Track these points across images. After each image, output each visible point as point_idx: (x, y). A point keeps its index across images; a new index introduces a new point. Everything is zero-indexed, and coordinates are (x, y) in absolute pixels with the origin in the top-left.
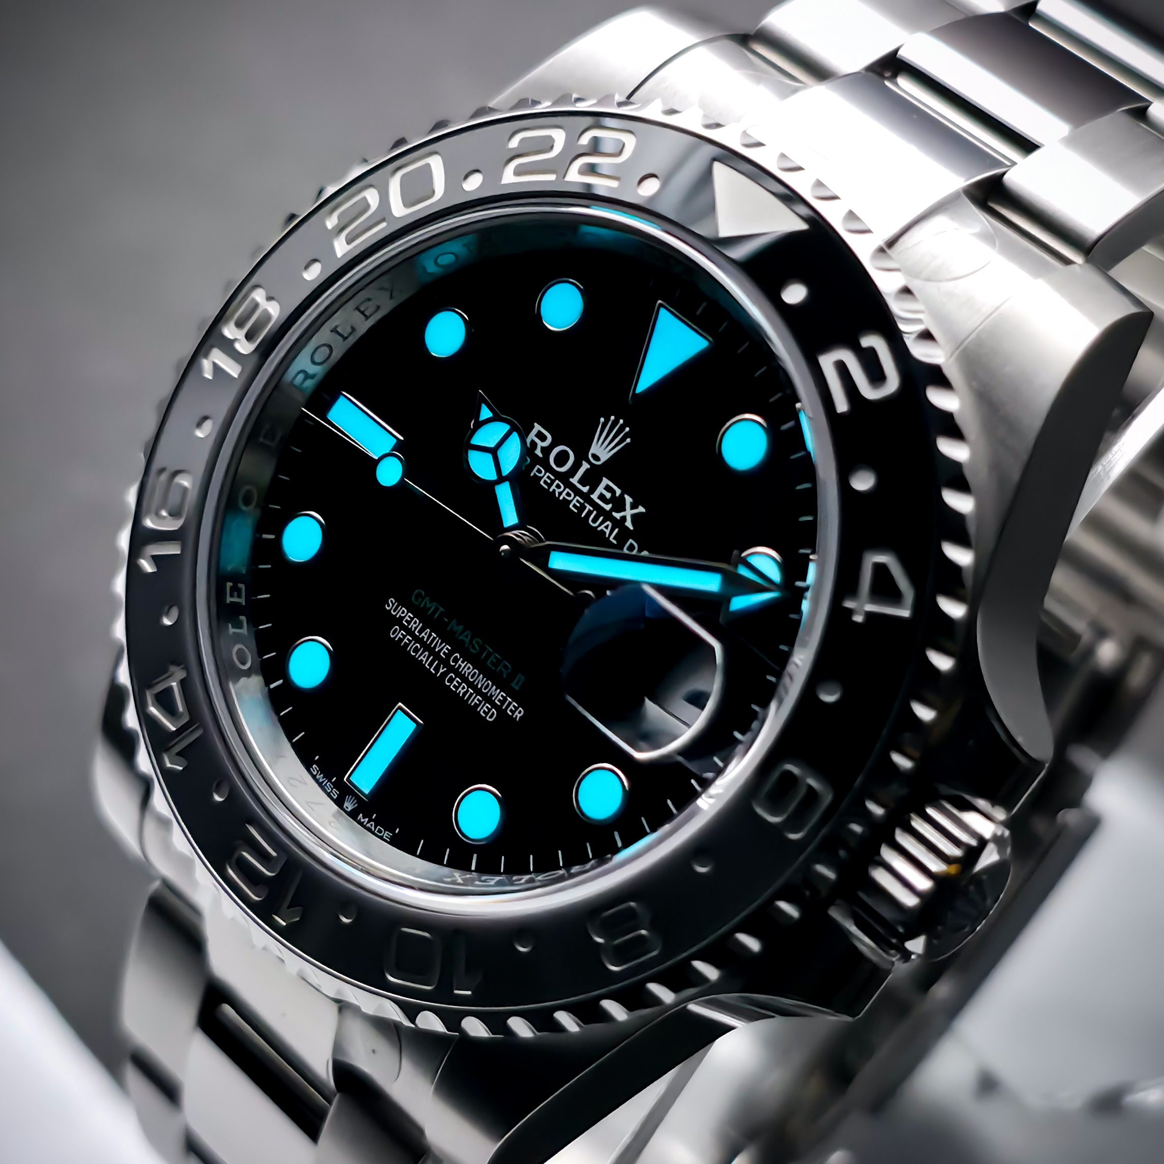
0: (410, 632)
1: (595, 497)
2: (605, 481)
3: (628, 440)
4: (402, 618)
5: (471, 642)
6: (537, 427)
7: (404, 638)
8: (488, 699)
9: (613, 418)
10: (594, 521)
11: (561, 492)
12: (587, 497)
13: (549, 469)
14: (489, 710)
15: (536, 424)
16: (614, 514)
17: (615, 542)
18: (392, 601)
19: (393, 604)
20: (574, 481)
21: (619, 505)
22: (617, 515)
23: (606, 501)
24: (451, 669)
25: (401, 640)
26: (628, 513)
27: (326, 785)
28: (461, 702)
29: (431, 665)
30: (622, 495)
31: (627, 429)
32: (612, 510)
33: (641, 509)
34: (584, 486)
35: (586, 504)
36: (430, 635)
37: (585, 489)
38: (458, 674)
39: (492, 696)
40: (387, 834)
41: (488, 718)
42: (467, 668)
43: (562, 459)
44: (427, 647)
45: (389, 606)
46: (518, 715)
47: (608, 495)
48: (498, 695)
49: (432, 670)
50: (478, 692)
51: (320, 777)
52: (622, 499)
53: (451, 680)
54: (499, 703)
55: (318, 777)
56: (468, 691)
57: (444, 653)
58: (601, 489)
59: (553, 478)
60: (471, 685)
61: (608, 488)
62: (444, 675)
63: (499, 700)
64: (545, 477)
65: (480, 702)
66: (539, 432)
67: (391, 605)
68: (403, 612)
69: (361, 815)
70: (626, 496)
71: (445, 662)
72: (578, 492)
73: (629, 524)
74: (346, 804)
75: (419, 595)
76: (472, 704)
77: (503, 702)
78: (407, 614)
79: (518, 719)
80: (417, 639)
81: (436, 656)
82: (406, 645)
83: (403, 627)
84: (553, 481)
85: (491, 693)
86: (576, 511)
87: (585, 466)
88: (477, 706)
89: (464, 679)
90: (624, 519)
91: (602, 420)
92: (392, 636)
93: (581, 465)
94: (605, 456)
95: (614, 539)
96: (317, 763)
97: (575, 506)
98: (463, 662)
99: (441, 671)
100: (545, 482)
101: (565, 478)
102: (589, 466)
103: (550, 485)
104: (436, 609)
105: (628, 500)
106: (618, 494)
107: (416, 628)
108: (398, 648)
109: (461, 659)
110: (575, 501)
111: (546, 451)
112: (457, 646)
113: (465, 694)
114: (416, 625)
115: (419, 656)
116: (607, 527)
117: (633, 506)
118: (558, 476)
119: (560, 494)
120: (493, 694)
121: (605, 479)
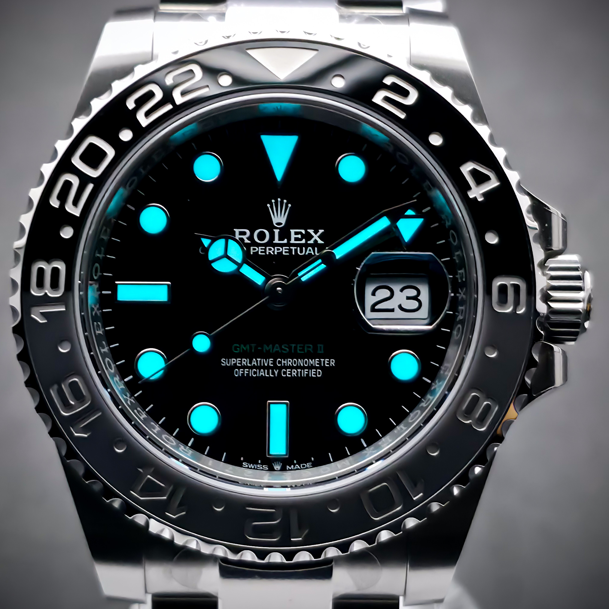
0: (244, 367)
1: (293, 241)
2: (293, 231)
3: (290, 205)
4: (235, 364)
5: (281, 349)
6: (236, 231)
7: (244, 372)
8: (311, 367)
9: (273, 201)
10: (301, 252)
12: (289, 244)
13: (258, 245)
14: (316, 372)
15: (234, 230)
16: (309, 242)
18: (224, 360)
19: (225, 361)
21: (308, 237)
22: (311, 242)
23: (300, 240)
24: (280, 368)
25: (243, 374)
26: (316, 237)
27: (257, 467)
28: (298, 379)
29: (268, 374)
30: (306, 231)
31: (285, 201)
32: (306, 241)
33: (321, 231)
34: (283, 240)
35: (291, 248)
36: (257, 361)
37: (285, 241)
38: (286, 368)
39: (312, 365)
40: (308, 465)
41: (318, 376)
42: (289, 362)
43: (262, 236)
44: (259, 368)
45: (223, 363)
46: (333, 363)
47: (299, 236)
48: (315, 362)
49: (271, 375)
50: (303, 368)
51: (252, 466)
52: (307, 232)
53: (285, 373)
55: (250, 467)
56: (297, 372)
57: (271, 364)
58: (293, 236)
59: (264, 248)
60: (297, 368)
61: (296, 233)
62: (279, 373)
63: (317, 364)
64: (259, 250)
65: (308, 372)
66: (240, 232)
68: (233, 361)
69: (287, 466)
70: (308, 230)
71: (275, 367)
72: (282, 245)
73: (320, 242)
74: (276, 467)
75: (236, 348)
76: (305, 376)
77: (320, 363)
78: (236, 360)
79: (334, 365)
80: (251, 368)
81: (268, 368)
82: (248, 374)
83: (239, 368)
84: (265, 249)
85: (310, 363)
86: (288, 254)
87: (277, 231)
88: (308, 375)
89: (292, 368)
90: (316, 241)
91: (268, 205)
92: (236, 376)
93: (274, 232)
94: (283, 220)
95: (318, 253)
96: (244, 461)
97: (286, 252)
98: (284, 361)
99: (276, 373)
100: (261, 252)
101: (271, 243)
102: (279, 230)
103: (265, 252)
104: (251, 347)
105: (311, 231)
106: (304, 233)
107: (247, 363)
108: (245, 379)
109: (283, 360)
110: (284, 250)
111: (251, 238)
112: (275, 356)
113: (297, 374)
114: (245, 362)
115: (259, 374)
116: (310, 250)
117: (316, 233)
118: (265, 245)
119: (274, 252)
120: (312, 363)
121: (291, 231)
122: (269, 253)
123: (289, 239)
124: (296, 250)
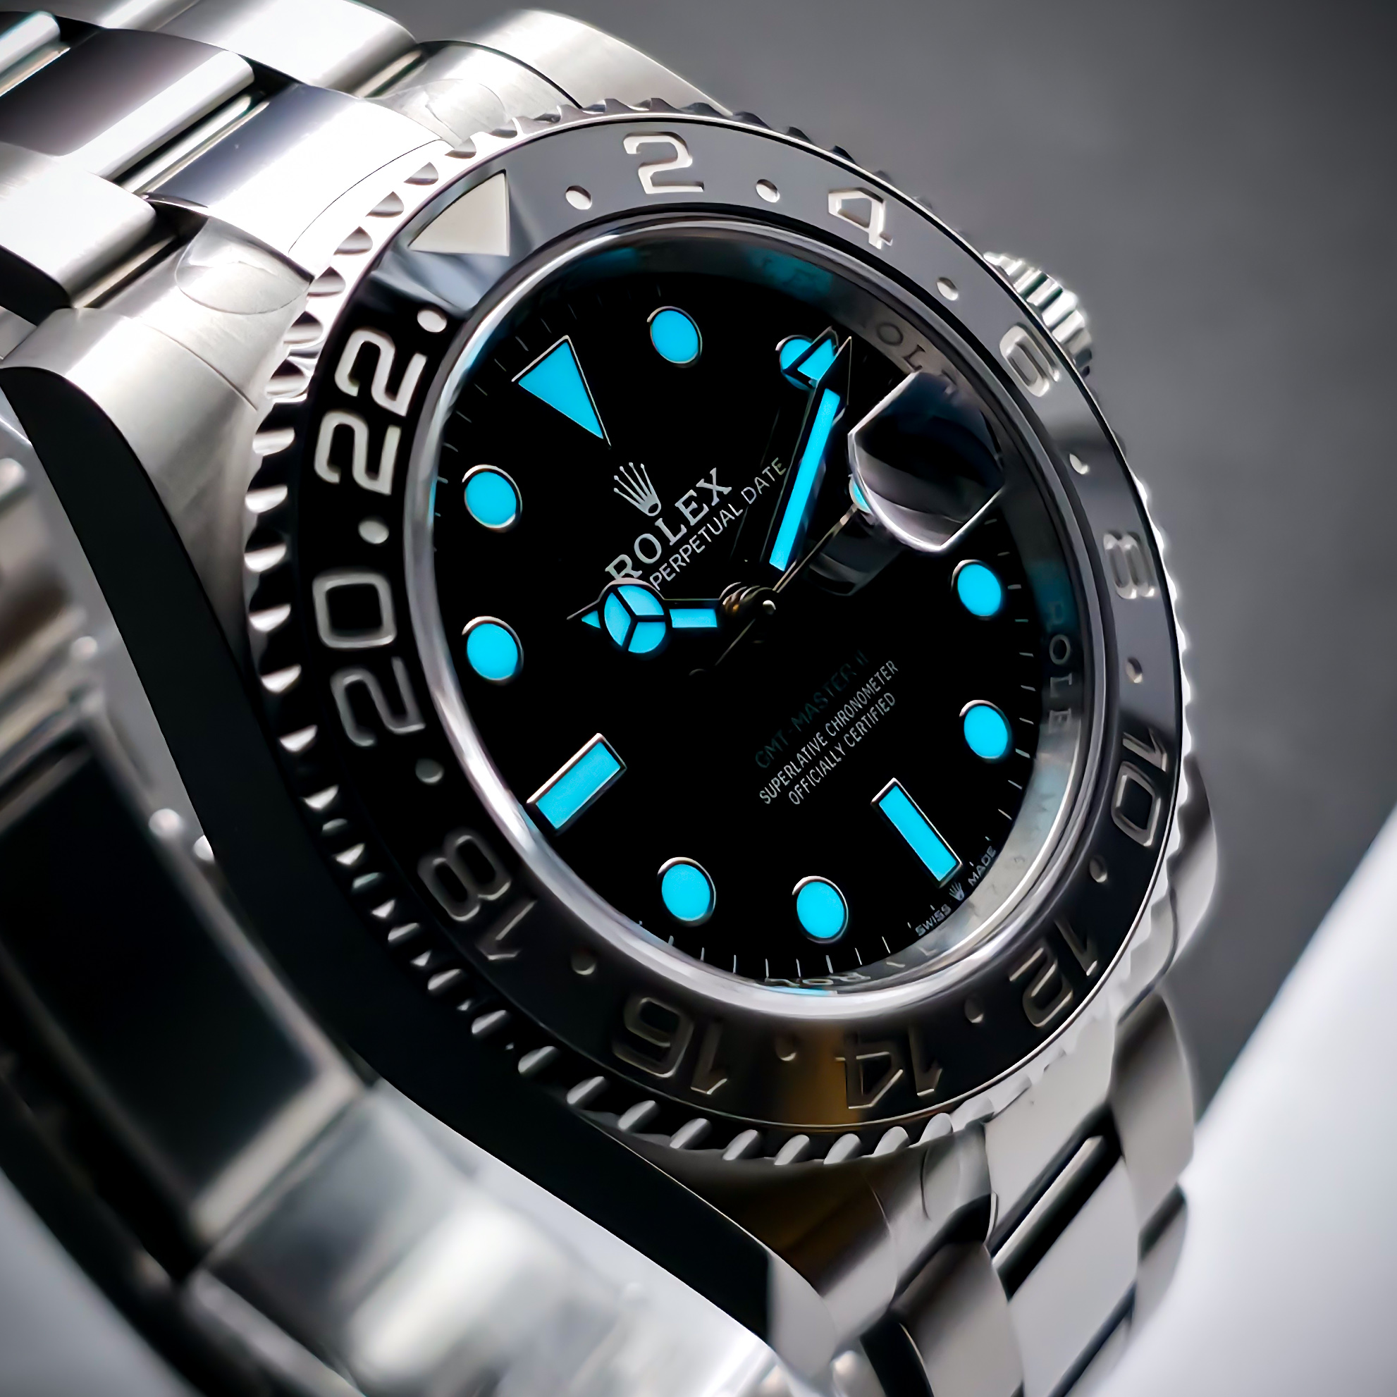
0: (796, 780)
1: (693, 521)
2: (679, 504)
3: (642, 466)
4: (782, 785)
5: (817, 706)
6: (610, 569)
7: (803, 788)
8: (873, 700)
10: (717, 528)
11: (681, 559)
12: (692, 530)
13: (655, 567)
14: (884, 700)
15: (607, 569)
16: (713, 504)
17: (741, 511)
18: (763, 795)
19: (767, 794)
20: (673, 540)
21: (705, 496)
22: (716, 500)
23: (700, 509)
24: (839, 738)
25: (804, 792)
26: (715, 488)
27: (936, 919)
28: (873, 732)
29: (833, 761)
30: (696, 490)
31: (631, 464)
32: (709, 506)
33: (713, 472)
34: (680, 530)
35: (699, 533)
36: (803, 754)
37: (684, 530)
38: (845, 729)
39: (871, 695)
40: (990, 852)
41: (892, 704)
42: (841, 718)
43: (648, 548)
44: (814, 763)
45: (767, 800)
46: (893, 668)
47: (694, 505)
48: (871, 687)
49: (838, 760)
50: (865, 710)
51: (928, 924)
52: (700, 491)
53: (851, 739)
54: (879, 688)
55: (927, 928)
56: (863, 722)
57: (824, 742)
58: (686, 512)
59: (666, 565)
60: (858, 717)
61: (687, 504)
62: (845, 747)
63: (877, 687)
64: (663, 573)
65: (876, 709)
66: (616, 567)
67: (768, 796)
68: (776, 783)
69: (970, 880)
70: (698, 485)
71: (833, 742)
72: (684, 540)
73: (726, 490)
74: (958, 897)
75: (762, 760)
76: (877, 720)
77: (879, 684)
78: (778, 778)
79: (896, 669)
80: (805, 772)
81: (825, 751)
82: (810, 786)
83: (791, 787)
84: (670, 565)
85: (868, 693)
86: (704, 547)
87: (660, 523)
88: (879, 715)
89: (851, 723)
90: (720, 494)
91: (616, 490)
92: (798, 803)
93: (658, 528)
94: (653, 499)
95: (737, 511)
96: (914, 926)
97: (698, 547)
98: (835, 721)
99: (840, 749)
100: (669, 575)
101: (669, 550)
102: (661, 519)
103: (673, 570)
104: (779, 741)
105: (701, 484)
106: (695, 494)
107: (794, 770)
108: (812, 796)
109: (832, 722)
110: (693, 545)
111: (637, 565)
112: (818, 724)
113: (866, 726)
114: (791, 770)
115: (823, 773)
116: (725, 516)
117: (709, 480)
118: (664, 559)
119: (683, 560)
120: (869, 692)
121: (676, 505)
122: (679, 566)
123: (687, 523)
124: (708, 531)
